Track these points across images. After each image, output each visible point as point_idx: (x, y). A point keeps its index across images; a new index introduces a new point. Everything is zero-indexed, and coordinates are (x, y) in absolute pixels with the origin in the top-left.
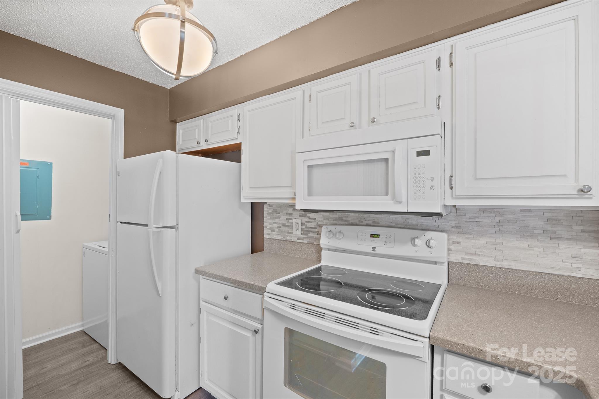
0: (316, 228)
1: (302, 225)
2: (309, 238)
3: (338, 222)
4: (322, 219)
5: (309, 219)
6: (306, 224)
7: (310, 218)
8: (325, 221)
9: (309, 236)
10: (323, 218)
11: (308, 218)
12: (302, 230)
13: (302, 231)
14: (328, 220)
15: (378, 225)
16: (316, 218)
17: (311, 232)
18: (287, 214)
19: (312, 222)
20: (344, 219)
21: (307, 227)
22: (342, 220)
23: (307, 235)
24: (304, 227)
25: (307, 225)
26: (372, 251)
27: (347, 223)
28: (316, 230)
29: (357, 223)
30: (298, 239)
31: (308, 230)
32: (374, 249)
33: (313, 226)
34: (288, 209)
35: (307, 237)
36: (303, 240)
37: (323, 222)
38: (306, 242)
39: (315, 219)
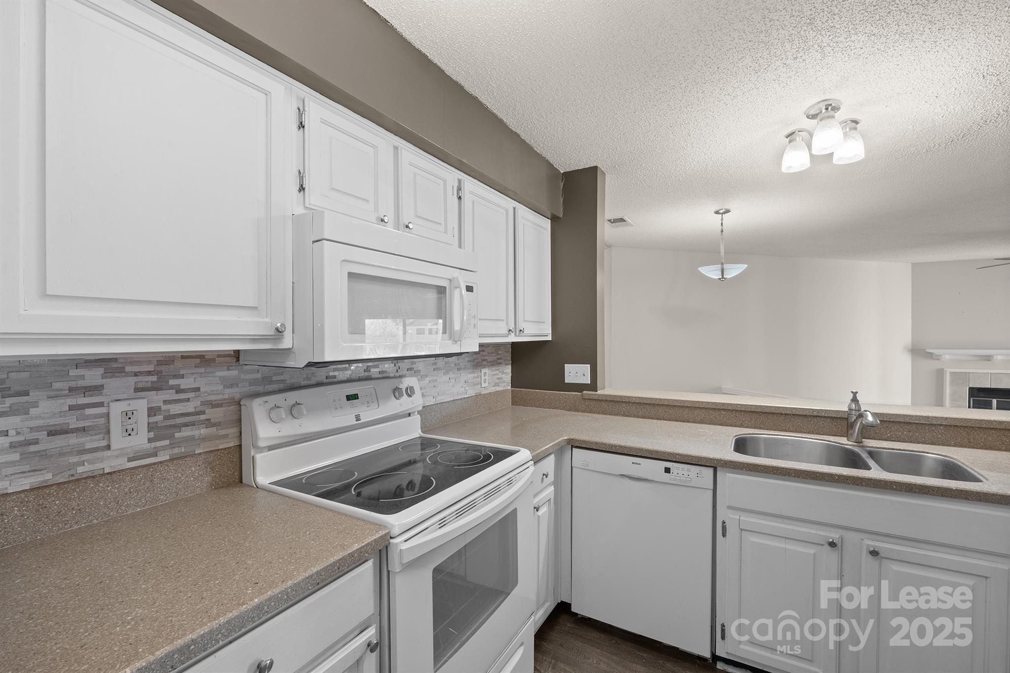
0: (203, 413)
1: (149, 416)
2: (179, 443)
3: (260, 389)
4: (221, 387)
5: (177, 392)
6: (164, 407)
7: (179, 391)
8: (228, 391)
9: (178, 438)
10: (221, 384)
11: (174, 391)
12: (151, 427)
13: (149, 432)
14: (238, 387)
15: (335, 380)
16: (199, 388)
17: (186, 425)
18: (71, 390)
19: (188, 400)
20: (274, 378)
21: (168, 417)
22: (272, 382)
23: (171, 437)
24: (159, 418)
25: (169, 411)
26: (357, 421)
27: (282, 386)
28: (202, 417)
29: (301, 382)
30: (130, 460)
31: (174, 423)
32: (358, 418)
33: (192, 410)
34: (73, 372)
35: (171, 444)
36: (155, 455)
37: (223, 395)
38: (168, 458)
39: (197, 389)
